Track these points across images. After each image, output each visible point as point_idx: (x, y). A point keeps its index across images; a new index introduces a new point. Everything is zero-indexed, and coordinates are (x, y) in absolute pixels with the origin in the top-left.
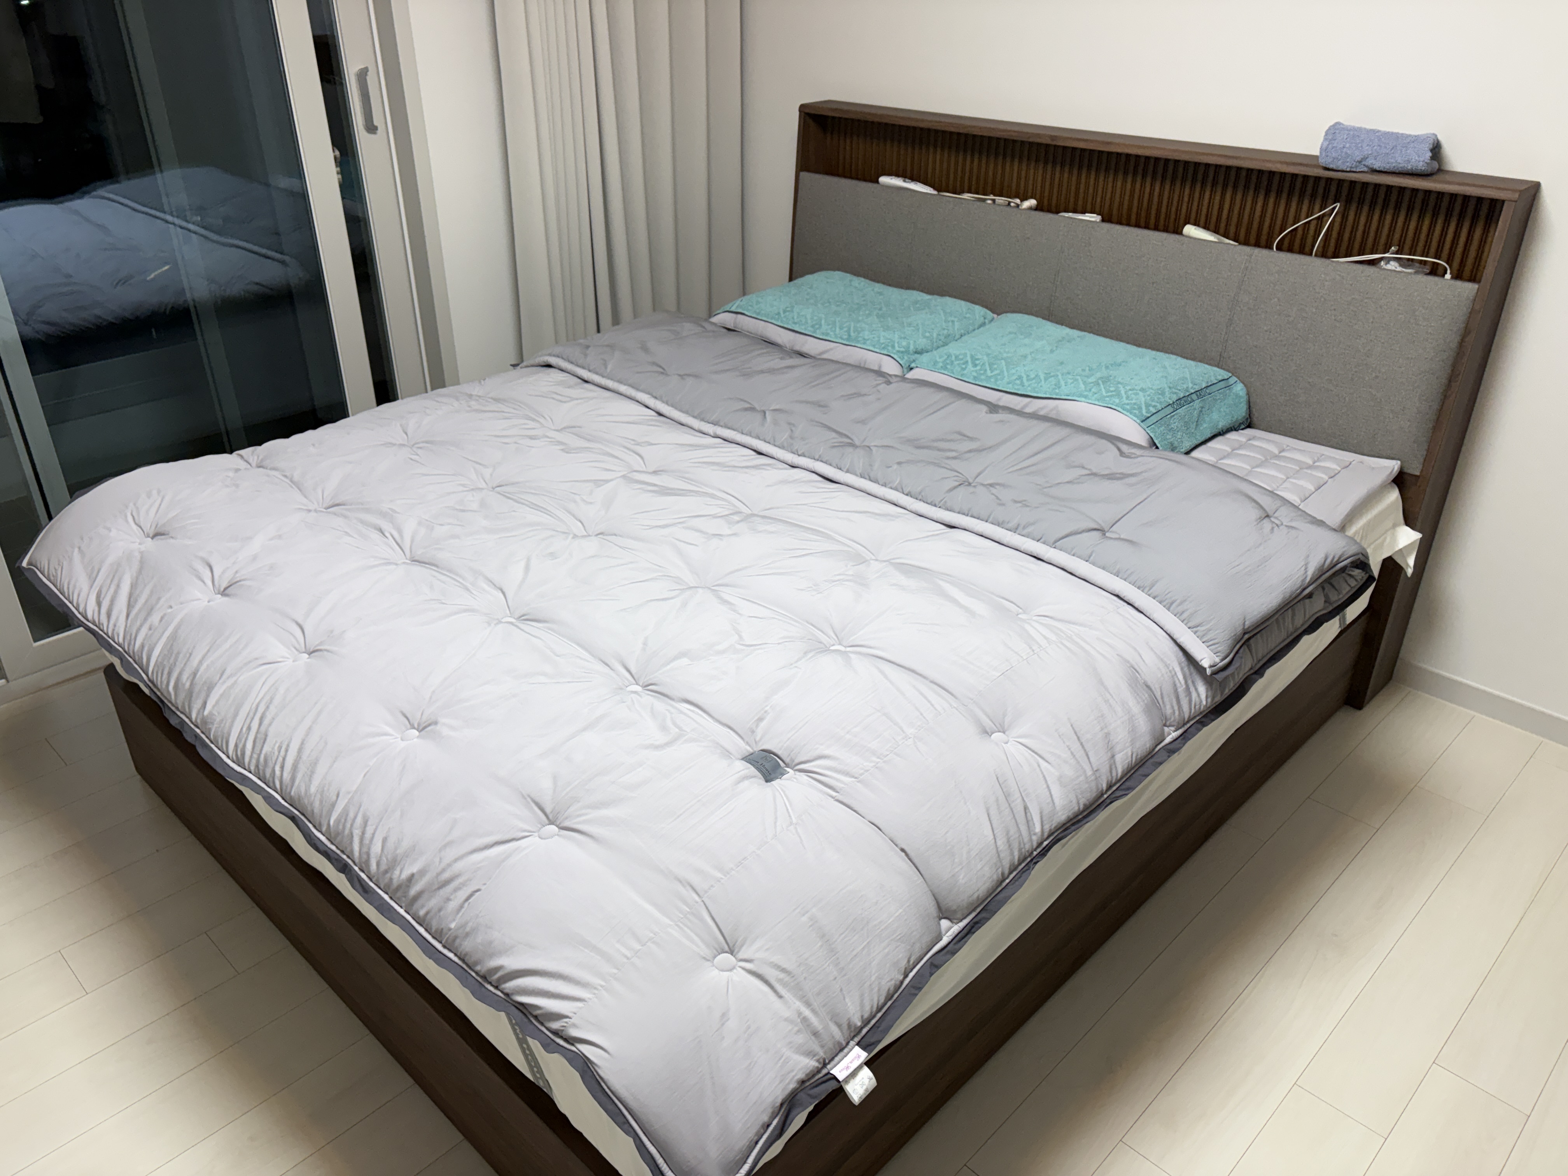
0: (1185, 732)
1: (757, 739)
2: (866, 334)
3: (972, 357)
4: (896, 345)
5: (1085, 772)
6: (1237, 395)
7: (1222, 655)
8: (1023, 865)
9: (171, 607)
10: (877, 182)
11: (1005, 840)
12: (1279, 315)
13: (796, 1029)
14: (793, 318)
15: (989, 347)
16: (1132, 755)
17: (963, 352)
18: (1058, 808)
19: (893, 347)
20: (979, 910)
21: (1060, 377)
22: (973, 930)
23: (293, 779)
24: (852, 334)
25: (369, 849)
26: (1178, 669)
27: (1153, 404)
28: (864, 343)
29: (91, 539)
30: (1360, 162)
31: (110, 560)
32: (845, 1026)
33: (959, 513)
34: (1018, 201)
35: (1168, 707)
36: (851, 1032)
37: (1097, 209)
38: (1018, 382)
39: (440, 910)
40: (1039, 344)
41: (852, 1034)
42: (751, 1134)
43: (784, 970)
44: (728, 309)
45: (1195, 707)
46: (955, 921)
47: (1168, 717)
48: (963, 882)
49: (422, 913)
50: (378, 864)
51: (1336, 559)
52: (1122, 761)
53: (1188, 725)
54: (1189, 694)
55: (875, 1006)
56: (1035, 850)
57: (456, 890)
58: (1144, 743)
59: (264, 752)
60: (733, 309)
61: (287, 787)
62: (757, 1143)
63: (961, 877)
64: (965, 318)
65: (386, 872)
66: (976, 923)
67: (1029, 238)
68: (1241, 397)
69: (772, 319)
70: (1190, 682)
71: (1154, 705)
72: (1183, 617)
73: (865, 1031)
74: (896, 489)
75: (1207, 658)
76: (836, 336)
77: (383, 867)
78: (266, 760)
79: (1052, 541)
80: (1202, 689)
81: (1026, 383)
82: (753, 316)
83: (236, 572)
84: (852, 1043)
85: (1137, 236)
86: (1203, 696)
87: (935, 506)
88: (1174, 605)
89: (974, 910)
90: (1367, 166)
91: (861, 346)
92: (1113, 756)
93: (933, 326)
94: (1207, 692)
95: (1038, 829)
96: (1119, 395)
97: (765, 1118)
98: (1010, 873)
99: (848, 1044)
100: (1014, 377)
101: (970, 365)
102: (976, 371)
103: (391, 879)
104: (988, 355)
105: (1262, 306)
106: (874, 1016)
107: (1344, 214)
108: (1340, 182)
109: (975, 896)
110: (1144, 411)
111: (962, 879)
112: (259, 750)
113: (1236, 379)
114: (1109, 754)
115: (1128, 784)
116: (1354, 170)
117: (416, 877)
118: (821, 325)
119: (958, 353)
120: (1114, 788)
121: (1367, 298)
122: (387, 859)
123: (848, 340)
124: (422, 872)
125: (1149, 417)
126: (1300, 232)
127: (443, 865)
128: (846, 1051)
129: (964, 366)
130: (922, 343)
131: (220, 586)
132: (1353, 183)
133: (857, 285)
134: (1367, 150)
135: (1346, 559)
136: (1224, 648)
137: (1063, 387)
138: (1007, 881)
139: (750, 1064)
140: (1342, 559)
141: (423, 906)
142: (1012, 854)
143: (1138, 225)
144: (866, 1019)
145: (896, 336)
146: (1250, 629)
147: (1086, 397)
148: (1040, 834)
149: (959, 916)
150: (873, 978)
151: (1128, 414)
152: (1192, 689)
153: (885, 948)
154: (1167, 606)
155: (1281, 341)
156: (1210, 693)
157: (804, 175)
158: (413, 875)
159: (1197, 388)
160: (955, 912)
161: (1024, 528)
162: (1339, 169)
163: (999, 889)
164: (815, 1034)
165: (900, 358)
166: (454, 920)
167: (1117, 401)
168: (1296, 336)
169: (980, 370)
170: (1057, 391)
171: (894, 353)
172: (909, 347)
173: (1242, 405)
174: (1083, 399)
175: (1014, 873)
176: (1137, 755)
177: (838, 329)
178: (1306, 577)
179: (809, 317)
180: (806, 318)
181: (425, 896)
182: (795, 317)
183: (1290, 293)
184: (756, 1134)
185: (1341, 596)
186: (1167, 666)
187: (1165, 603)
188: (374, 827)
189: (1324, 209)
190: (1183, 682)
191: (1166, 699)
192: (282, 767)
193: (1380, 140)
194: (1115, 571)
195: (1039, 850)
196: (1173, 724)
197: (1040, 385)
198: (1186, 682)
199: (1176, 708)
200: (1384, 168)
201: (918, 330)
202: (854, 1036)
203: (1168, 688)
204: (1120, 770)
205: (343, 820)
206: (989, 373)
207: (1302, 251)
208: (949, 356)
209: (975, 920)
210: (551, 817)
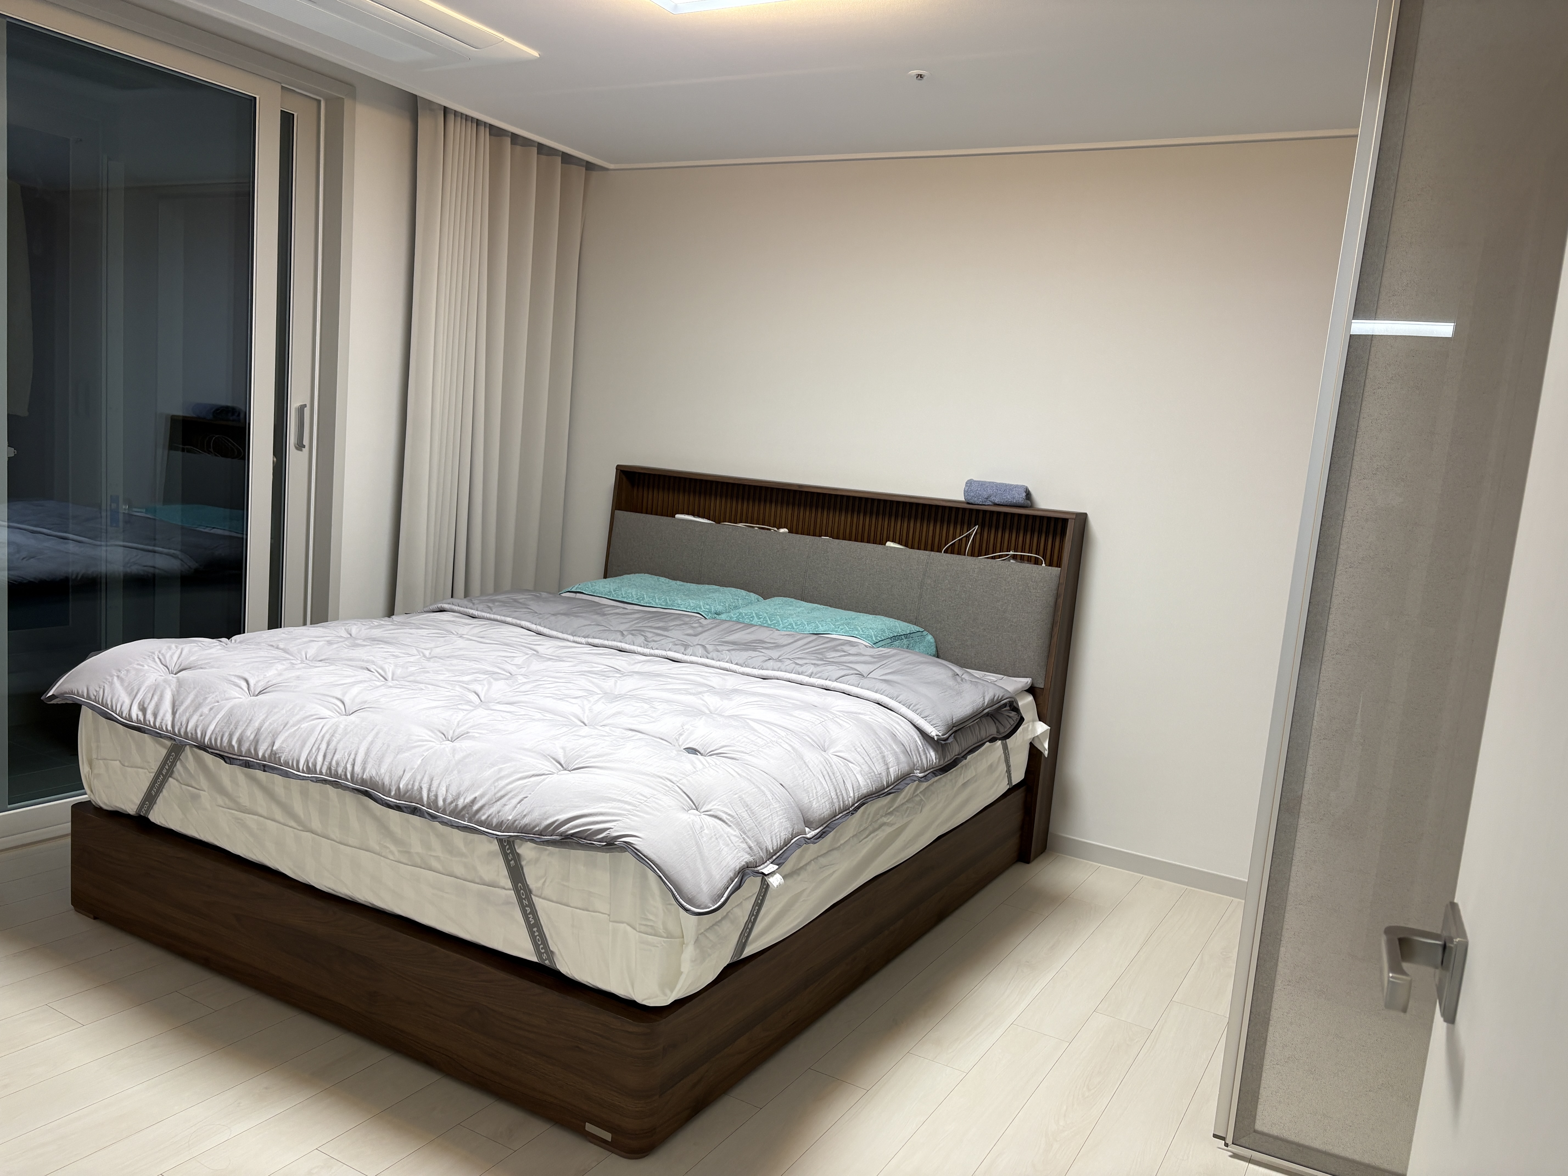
0: (926, 776)
1: (680, 744)
2: (679, 602)
3: (756, 613)
4: (702, 607)
5: (874, 772)
6: (929, 642)
7: (942, 733)
8: (845, 812)
9: (218, 702)
10: (674, 517)
11: (834, 793)
12: (950, 590)
13: (740, 841)
14: (622, 594)
15: (767, 610)
16: (899, 770)
17: (750, 611)
18: (861, 785)
19: (700, 608)
20: (824, 826)
21: (817, 622)
22: (822, 836)
23: (364, 769)
24: (669, 602)
25: (437, 792)
26: (917, 739)
27: (879, 636)
28: (678, 607)
29: (128, 671)
30: (987, 499)
31: (148, 683)
32: (765, 851)
33: (772, 670)
34: (776, 529)
35: (915, 757)
36: (767, 855)
37: (829, 534)
38: (789, 627)
39: (499, 812)
40: (799, 610)
41: (768, 857)
42: (725, 880)
43: (729, 815)
44: (569, 590)
45: (930, 762)
46: (812, 829)
47: (915, 763)
48: (816, 806)
49: (483, 818)
50: (444, 800)
51: (1000, 698)
52: (894, 772)
53: (927, 773)
54: (925, 754)
55: (779, 846)
56: (851, 807)
57: (510, 799)
58: (905, 767)
59: (335, 759)
60: (573, 590)
61: (358, 775)
62: (728, 888)
63: (814, 804)
64: (745, 598)
65: (452, 802)
66: (824, 832)
67: (786, 549)
68: (931, 642)
69: (605, 595)
70: (925, 748)
71: (906, 752)
72: (917, 712)
73: (774, 857)
74: (727, 662)
75: (933, 732)
76: (657, 604)
77: (449, 800)
78: (337, 764)
79: (834, 679)
80: (933, 754)
81: (795, 627)
82: (590, 594)
83: (268, 682)
84: (768, 862)
85: (858, 546)
86: (934, 758)
87: (755, 668)
88: (912, 706)
89: (822, 825)
90: (991, 502)
91: (677, 609)
92: (888, 769)
93: (725, 600)
94: (935, 755)
95: (852, 795)
96: (857, 630)
97: (731, 874)
98: (839, 814)
99: (766, 861)
100: (787, 624)
101: (756, 618)
102: (760, 622)
103: (457, 805)
104: (767, 613)
105: (939, 585)
106: (778, 852)
107: (981, 533)
108: (978, 511)
109: (823, 815)
110: (874, 639)
111: (815, 805)
112: (330, 759)
113: (927, 633)
114: (886, 767)
115: (897, 787)
116: (984, 503)
117: (477, 799)
118: (644, 598)
119: (746, 612)
120: (891, 788)
121: (1000, 578)
122: (452, 795)
123: (666, 605)
124: (482, 796)
125: (877, 643)
126: (957, 546)
127: (496, 790)
128: (766, 864)
129: (751, 619)
130: (720, 608)
131: (255, 691)
132: (985, 512)
133: (663, 581)
134: (990, 491)
135: (1006, 699)
136: (943, 729)
137: (821, 627)
138: (838, 817)
139: (720, 849)
140: (1003, 698)
141: (484, 814)
142: (839, 802)
143: (856, 540)
144: (775, 850)
145: (701, 603)
146: (956, 725)
147: (836, 631)
148: (853, 797)
149: (814, 825)
150: (776, 831)
151: (865, 640)
152: (927, 751)
153: (780, 819)
154: (908, 707)
155: (953, 606)
156: (937, 756)
157: (618, 513)
158: (476, 798)
159: (904, 633)
160: (812, 823)
161: (816, 674)
162: (976, 503)
163: (834, 819)
164: (750, 848)
165: (706, 614)
166: (511, 815)
167: (857, 633)
168: (962, 603)
169: (763, 621)
170: (817, 630)
171: (701, 612)
172: (711, 609)
173: (932, 648)
174: (834, 633)
175: (841, 815)
176: (901, 772)
177: (657, 600)
178: (984, 703)
179: (633, 593)
180: (632, 594)
181: (486, 807)
182: (623, 594)
183: (955, 577)
184: (728, 882)
185: (1006, 730)
186: (912, 736)
187: (906, 705)
188: (439, 780)
189: (970, 530)
190: (921, 746)
191: (913, 753)
192: (353, 765)
193: (997, 486)
194: (875, 691)
195: (853, 808)
196: (919, 768)
197: (805, 627)
198: (923, 747)
199: (919, 759)
200: (1001, 502)
201: (715, 601)
202: (769, 859)
203: (913, 747)
204: (893, 777)
205: (412, 782)
206: (769, 622)
207: (959, 553)
208: (741, 613)
209: (823, 831)
210: (564, 766)
